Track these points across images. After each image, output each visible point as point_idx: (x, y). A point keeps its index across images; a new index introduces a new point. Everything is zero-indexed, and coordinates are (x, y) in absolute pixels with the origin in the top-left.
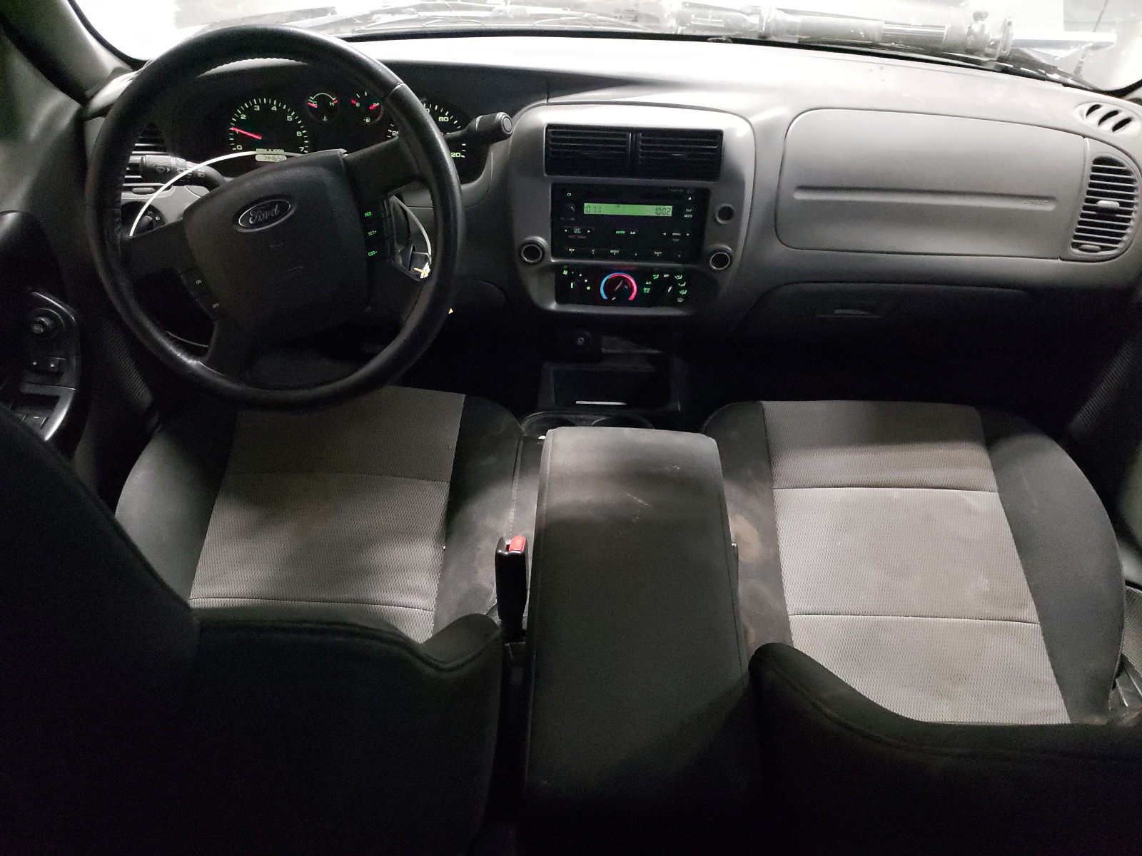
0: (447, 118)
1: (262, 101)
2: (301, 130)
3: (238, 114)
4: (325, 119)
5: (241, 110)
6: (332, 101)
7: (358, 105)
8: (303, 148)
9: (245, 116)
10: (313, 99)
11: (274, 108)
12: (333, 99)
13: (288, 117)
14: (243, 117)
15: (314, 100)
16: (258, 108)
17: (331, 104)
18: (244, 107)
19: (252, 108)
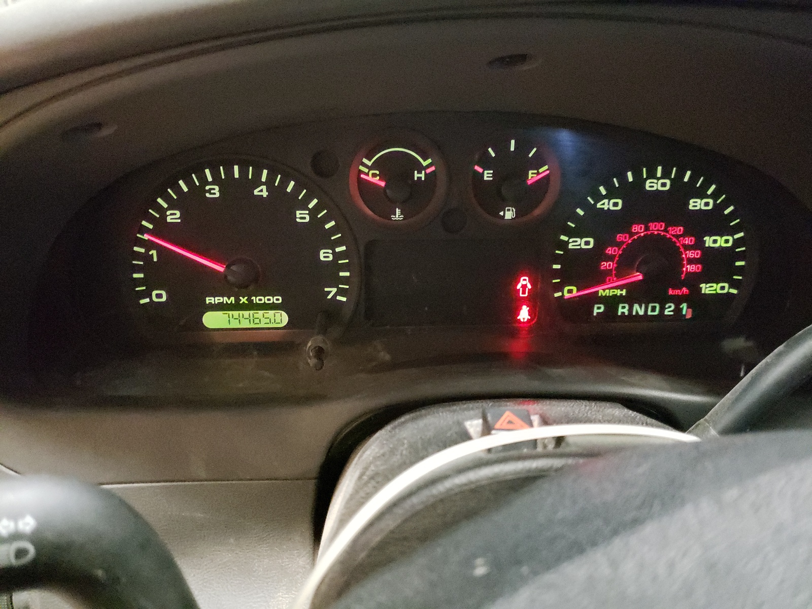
0: (711, 201)
1: (229, 172)
2: (333, 245)
3: (159, 209)
4: (398, 215)
5: (167, 199)
6: (420, 168)
7: (488, 175)
8: (334, 290)
9: (178, 214)
10: (369, 163)
11: (262, 191)
12: (425, 164)
13: (298, 213)
14: (174, 216)
15: (370, 168)
16: (215, 192)
17: (416, 175)
18: (178, 190)
19: (198, 192)
